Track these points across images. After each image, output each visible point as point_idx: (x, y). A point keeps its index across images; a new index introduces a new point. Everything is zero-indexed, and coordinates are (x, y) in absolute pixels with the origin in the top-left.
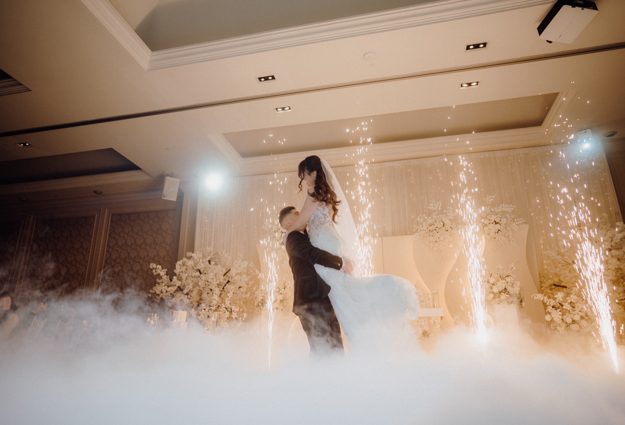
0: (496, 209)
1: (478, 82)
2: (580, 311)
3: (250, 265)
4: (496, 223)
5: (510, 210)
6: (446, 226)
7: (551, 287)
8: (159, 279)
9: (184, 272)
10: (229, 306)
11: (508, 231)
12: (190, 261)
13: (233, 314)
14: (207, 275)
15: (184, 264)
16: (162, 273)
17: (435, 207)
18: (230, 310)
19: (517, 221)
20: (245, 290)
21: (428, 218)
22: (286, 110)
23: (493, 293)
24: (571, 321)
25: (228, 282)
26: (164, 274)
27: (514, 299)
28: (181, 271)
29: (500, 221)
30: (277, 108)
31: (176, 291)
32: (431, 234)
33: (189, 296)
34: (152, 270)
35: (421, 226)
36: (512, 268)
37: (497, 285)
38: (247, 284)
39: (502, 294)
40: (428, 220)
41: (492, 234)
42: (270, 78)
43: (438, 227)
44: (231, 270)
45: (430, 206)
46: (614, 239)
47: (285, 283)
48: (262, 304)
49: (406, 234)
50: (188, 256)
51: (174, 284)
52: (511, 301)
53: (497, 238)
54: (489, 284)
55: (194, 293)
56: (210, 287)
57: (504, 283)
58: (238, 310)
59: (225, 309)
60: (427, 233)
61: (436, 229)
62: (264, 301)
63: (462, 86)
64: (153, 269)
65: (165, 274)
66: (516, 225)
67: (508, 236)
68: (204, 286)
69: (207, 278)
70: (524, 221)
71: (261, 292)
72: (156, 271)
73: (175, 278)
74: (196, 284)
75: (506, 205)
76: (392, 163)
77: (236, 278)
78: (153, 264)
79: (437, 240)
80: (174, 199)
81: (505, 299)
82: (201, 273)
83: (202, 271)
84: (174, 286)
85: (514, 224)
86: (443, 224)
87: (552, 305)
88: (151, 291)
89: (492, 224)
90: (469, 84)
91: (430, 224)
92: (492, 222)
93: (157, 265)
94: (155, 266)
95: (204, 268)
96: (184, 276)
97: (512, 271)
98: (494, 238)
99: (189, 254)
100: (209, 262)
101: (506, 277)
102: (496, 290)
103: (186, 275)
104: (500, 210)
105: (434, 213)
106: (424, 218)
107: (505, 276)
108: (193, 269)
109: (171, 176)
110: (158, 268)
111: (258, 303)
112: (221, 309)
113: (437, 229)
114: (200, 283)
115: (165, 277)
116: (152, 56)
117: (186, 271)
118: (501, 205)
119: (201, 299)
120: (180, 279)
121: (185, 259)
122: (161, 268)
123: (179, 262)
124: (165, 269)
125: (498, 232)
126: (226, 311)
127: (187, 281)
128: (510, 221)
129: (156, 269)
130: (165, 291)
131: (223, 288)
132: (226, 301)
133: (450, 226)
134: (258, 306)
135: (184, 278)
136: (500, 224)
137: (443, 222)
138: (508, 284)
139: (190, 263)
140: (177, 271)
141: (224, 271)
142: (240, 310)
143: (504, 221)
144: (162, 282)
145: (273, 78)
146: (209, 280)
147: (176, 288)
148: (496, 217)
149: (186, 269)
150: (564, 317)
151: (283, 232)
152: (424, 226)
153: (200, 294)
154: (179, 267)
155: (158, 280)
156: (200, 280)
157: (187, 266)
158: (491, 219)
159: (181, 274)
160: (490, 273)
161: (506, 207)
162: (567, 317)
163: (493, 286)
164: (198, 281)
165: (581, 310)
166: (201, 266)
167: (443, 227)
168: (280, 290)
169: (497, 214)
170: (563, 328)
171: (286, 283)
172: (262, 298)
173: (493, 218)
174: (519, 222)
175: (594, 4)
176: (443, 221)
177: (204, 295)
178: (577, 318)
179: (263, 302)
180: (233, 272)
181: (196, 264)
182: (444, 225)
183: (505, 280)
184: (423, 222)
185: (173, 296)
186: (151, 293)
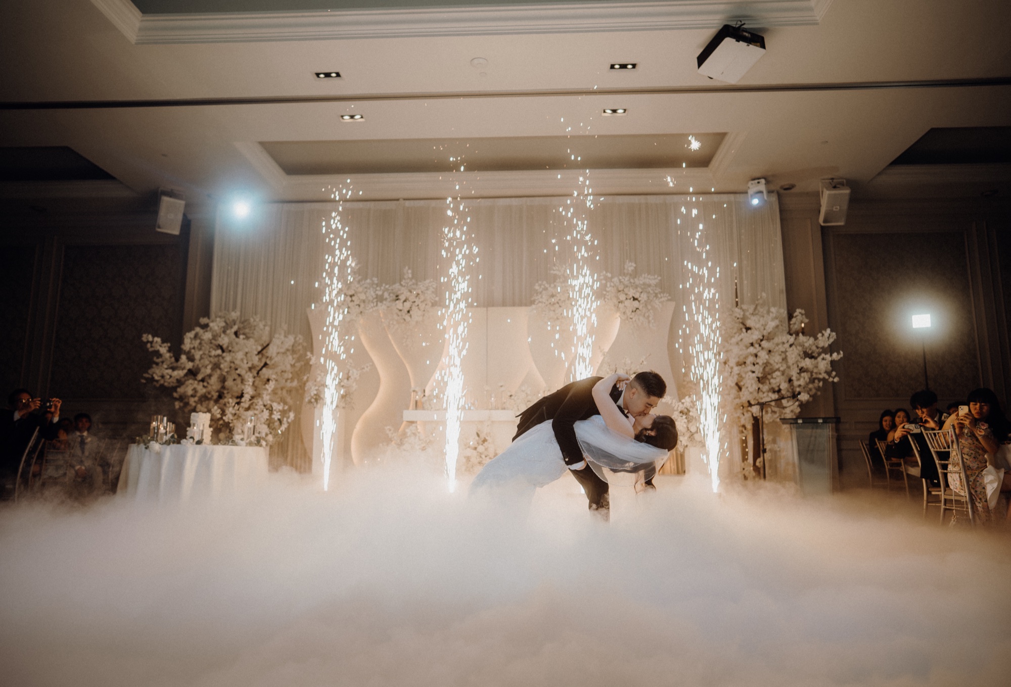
0: (636, 280)
1: (625, 110)
3: (298, 339)
4: (635, 299)
5: (653, 282)
8: (158, 358)
9: (198, 348)
10: (269, 402)
11: (649, 310)
12: (206, 333)
13: (274, 414)
14: (234, 354)
15: (196, 336)
16: (163, 350)
17: (560, 271)
18: (271, 409)
19: (661, 298)
20: (290, 376)
21: (550, 286)
22: (357, 119)
25: (266, 365)
26: (165, 351)
28: (192, 346)
29: (640, 297)
30: (342, 115)
31: (186, 375)
32: (552, 308)
33: (205, 384)
34: (146, 343)
35: (540, 296)
36: (643, 362)
38: (293, 366)
40: (549, 289)
41: (629, 313)
42: (334, 75)
43: (562, 299)
44: (270, 347)
45: (554, 270)
46: (767, 328)
47: (349, 372)
48: (316, 400)
49: (521, 304)
50: (202, 323)
51: (183, 366)
53: (634, 319)
55: (214, 380)
56: (238, 372)
58: (281, 408)
59: (262, 407)
60: (547, 305)
62: (319, 396)
63: (604, 112)
64: (148, 342)
65: (167, 351)
66: (660, 302)
67: (648, 317)
68: (229, 369)
69: (233, 357)
70: (669, 298)
71: (315, 383)
72: (152, 345)
73: (184, 358)
74: (216, 366)
75: (649, 276)
76: (508, 199)
77: (277, 359)
78: (147, 335)
80: (176, 232)
82: (223, 351)
83: (225, 347)
84: (183, 369)
85: (657, 301)
87: (680, 410)
88: (146, 375)
89: (629, 300)
90: (614, 111)
91: (551, 294)
92: (629, 298)
93: (153, 337)
94: (150, 338)
95: (228, 342)
96: (197, 355)
97: (642, 366)
98: (630, 318)
99: (203, 321)
100: (236, 334)
103: (201, 352)
104: (641, 282)
105: (559, 280)
106: (544, 285)
108: (211, 343)
109: (171, 194)
110: (155, 341)
111: (310, 398)
112: (257, 407)
113: (560, 302)
114: (222, 366)
115: (168, 355)
116: (142, 21)
117: (200, 346)
118: (643, 275)
119: (223, 387)
120: (191, 359)
121: (198, 330)
122: (161, 342)
123: (189, 333)
124: (167, 343)
125: (635, 311)
126: (265, 410)
127: (202, 361)
128: (652, 297)
129: (152, 342)
130: (168, 377)
131: (258, 373)
132: (264, 396)
134: (310, 402)
135: (197, 357)
136: (639, 301)
139: (207, 336)
140: (187, 344)
141: (259, 347)
142: (284, 407)
143: (643, 297)
144: (163, 362)
145: (338, 75)
146: (237, 362)
147: (185, 371)
148: (634, 291)
149: (200, 344)
151: (347, 294)
152: (544, 296)
153: (223, 380)
154: (189, 340)
155: (155, 359)
156: (222, 361)
157: (202, 340)
158: (629, 293)
159: (193, 351)
161: (649, 279)
164: (219, 361)
166: (224, 341)
168: (342, 381)
169: (636, 287)
170: (686, 438)
171: (351, 372)
172: (315, 392)
173: (632, 292)
174: (663, 299)
175: (763, 39)
177: (229, 383)
179: (317, 397)
180: (272, 350)
181: (215, 337)
184: (542, 291)
185: (180, 383)
186: (146, 379)
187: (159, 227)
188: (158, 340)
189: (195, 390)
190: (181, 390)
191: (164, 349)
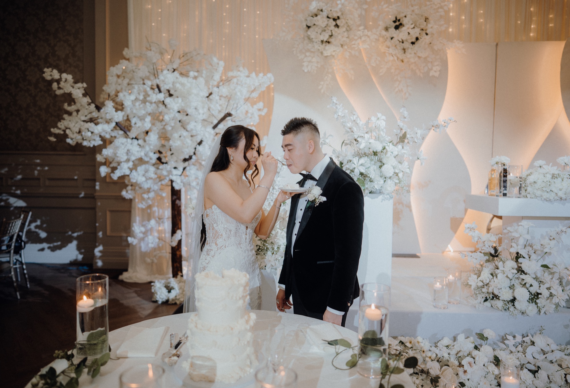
8: (70, 105)
15: (123, 73)
25: (228, 115)
26: (79, 95)
28: (120, 88)
31: (114, 131)
33: (141, 143)
34: (50, 83)
51: (108, 118)
55: (153, 138)
64: (53, 80)
65: (82, 95)
72: (60, 86)
73: (109, 106)
78: (50, 69)
84: (110, 121)
88: (55, 131)
93: (60, 73)
94: (56, 74)
96: (128, 100)
110: (63, 80)
114: (165, 118)
120: (119, 107)
122: (72, 80)
123: (115, 68)
124: (82, 83)
127: (135, 110)
129: (58, 81)
130: (88, 134)
144: (78, 111)
147: (112, 125)
153: (164, 137)
154: (115, 79)
155: (66, 106)
159: (120, 94)
185: (106, 142)
186: (56, 135)
188: (68, 77)
189: (128, 152)
190: (107, 152)
191: (78, 90)
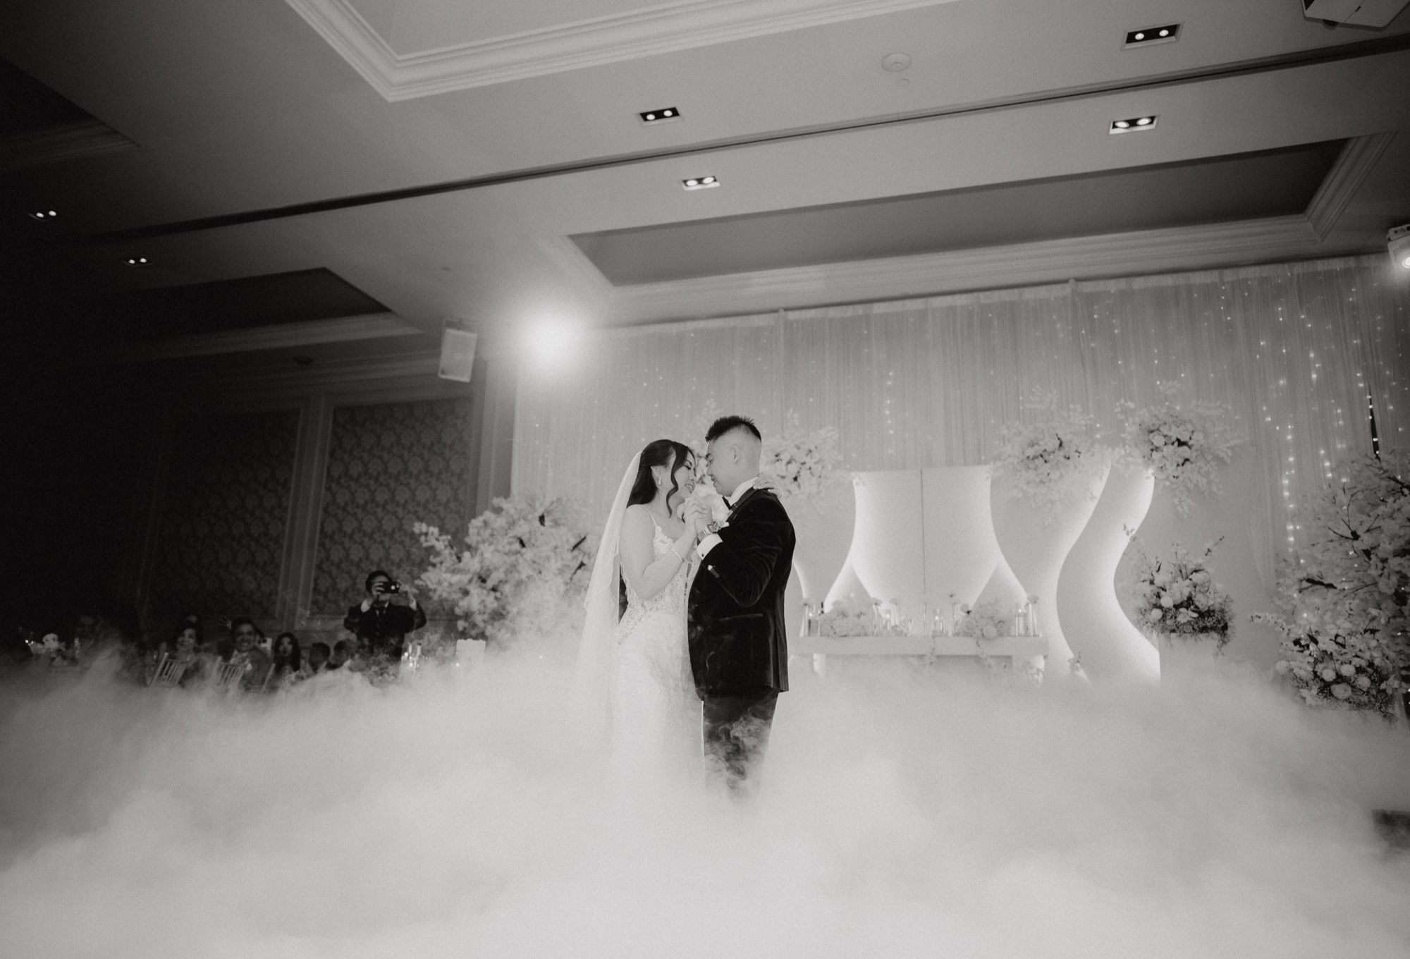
0: (1180, 409)
1: (1152, 118)
2: (1357, 656)
4: (1181, 443)
5: (1215, 413)
6: (1067, 449)
7: (1301, 585)
8: (435, 557)
9: (488, 541)
11: (1208, 462)
12: (498, 520)
14: (537, 550)
15: (486, 525)
16: (442, 545)
17: (1042, 403)
19: (1230, 439)
21: (1026, 429)
22: (708, 184)
23: (1160, 607)
24: (1334, 678)
25: (582, 565)
26: (443, 547)
27: (1209, 622)
28: (480, 539)
29: (1190, 438)
30: (685, 179)
31: (471, 581)
32: (1031, 465)
33: (498, 594)
34: (419, 536)
35: (1010, 446)
36: (1207, 552)
37: (1172, 591)
39: (1183, 610)
40: (1025, 434)
41: (1171, 468)
42: (668, 113)
43: (1049, 449)
44: (588, 538)
45: (1031, 403)
49: (977, 462)
50: (496, 505)
51: (467, 569)
52: (1201, 626)
53: (1181, 478)
54: (1153, 587)
55: (510, 588)
56: (543, 576)
57: (1187, 586)
60: (1021, 462)
61: (1043, 454)
63: (1115, 127)
64: (421, 534)
65: (446, 547)
66: (1227, 448)
67: (1208, 473)
68: (530, 572)
69: (535, 555)
70: (1245, 439)
72: (427, 538)
73: (468, 555)
74: (513, 569)
75: (1206, 403)
78: (420, 523)
79: (1044, 480)
80: (466, 378)
81: (1188, 621)
82: (523, 545)
83: (525, 539)
84: (467, 571)
85: (1222, 446)
86: (1059, 442)
88: (418, 582)
89: (1170, 446)
90: (1133, 123)
91: (1029, 443)
92: (1171, 442)
93: (428, 526)
94: (424, 528)
95: (530, 533)
96: (488, 551)
97: (1208, 558)
98: (1174, 477)
99: (497, 501)
100: (542, 519)
101: (1192, 574)
102: (1167, 601)
103: (492, 548)
104: (1191, 414)
105: (1041, 418)
106: (1016, 428)
107: (1190, 571)
108: (507, 535)
109: (457, 324)
110: (430, 533)
113: (1045, 454)
114: (520, 567)
115: (447, 552)
117: (491, 539)
118: (1194, 402)
120: (478, 557)
121: (488, 515)
122: (438, 533)
123: (476, 520)
124: (447, 535)
125: (1183, 465)
127: (494, 561)
128: (1214, 438)
129: (426, 534)
130: (447, 584)
131: (571, 579)
133: (1075, 448)
135: (488, 554)
136: (1190, 447)
137: (1059, 439)
138: (1197, 589)
139: (499, 522)
140: (472, 539)
141: (573, 541)
143: (1198, 439)
144: (441, 563)
145: (675, 113)
146: (542, 561)
147: (470, 575)
148: (1180, 429)
149: (492, 535)
150: (1319, 668)
152: (1016, 446)
154: (476, 530)
155: (432, 559)
156: (521, 561)
157: (493, 529)
158: (1170, 434)
159: (481, 545)
160: (1158, 562)
161: (1207, 407)
162: (1325, 668)
163: (1163, 593)
164: (516, 560)
165: (1359, 654)
166: (524, 530)
167: (1059, 450)
169: (1183, 422)
170: (1315, 691)
173: (1175, 432)
174: (1233, 442)
176: (1060, 436)
178: (1348, 670)
180: (590, 544)
181: (512, 525)
182: (1061, 445)
183: (1191, 579)
184: (1013, 438)
185: (463, 592)
186: (418, 587)
187: (443, 372)
188: (434, 530)
189: (483, 603)
190: (464, 604)
191: (442, 543)
